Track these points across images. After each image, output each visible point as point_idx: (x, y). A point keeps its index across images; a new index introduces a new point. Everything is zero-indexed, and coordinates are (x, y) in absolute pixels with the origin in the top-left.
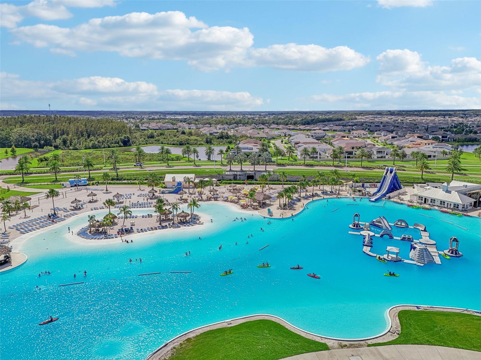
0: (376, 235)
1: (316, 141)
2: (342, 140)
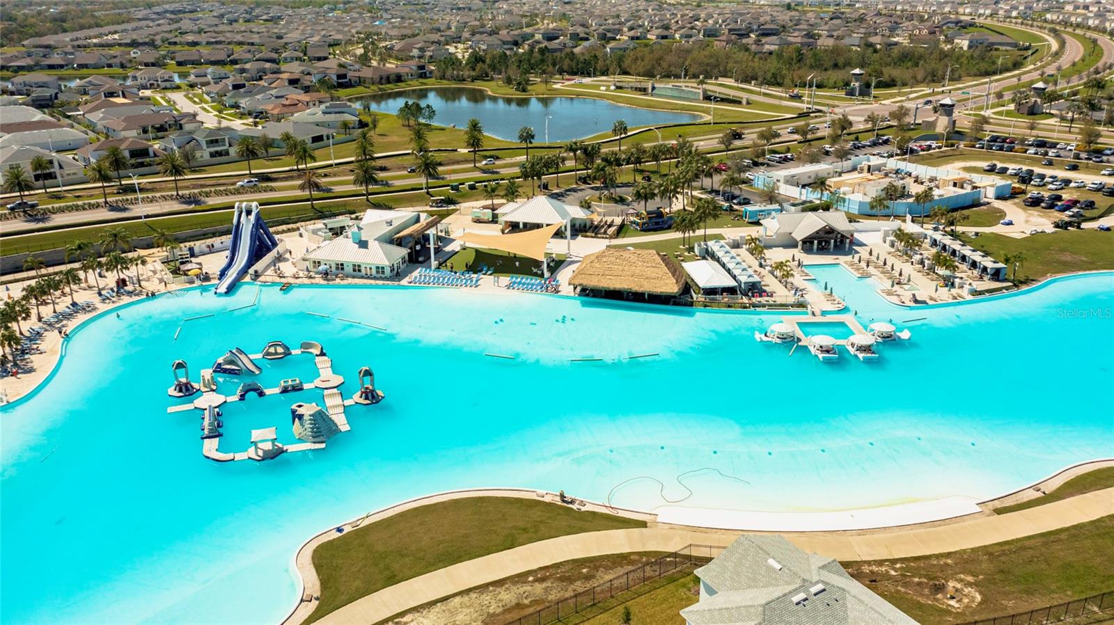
0: (230, 399)
1: (38, 116)
2: (110, 109)
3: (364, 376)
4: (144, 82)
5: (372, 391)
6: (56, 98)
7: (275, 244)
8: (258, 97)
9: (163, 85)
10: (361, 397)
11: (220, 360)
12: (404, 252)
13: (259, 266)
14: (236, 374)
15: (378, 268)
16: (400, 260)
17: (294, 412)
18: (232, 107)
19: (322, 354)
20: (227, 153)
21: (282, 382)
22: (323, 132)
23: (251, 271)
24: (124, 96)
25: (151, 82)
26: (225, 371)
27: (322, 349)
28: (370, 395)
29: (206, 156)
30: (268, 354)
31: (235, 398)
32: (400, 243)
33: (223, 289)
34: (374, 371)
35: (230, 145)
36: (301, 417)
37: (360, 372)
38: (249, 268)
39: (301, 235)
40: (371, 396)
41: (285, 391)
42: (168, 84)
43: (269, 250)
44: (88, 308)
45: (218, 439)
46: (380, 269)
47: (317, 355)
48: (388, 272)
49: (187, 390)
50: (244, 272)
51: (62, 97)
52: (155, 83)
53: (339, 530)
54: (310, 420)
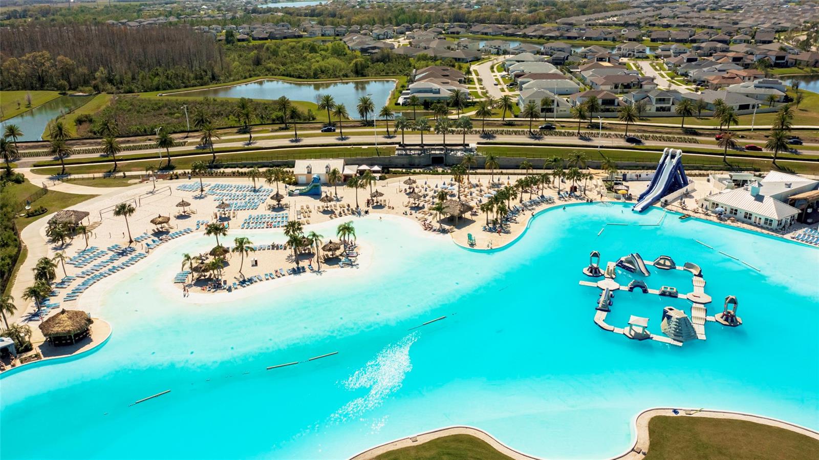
0: (622, 288)
1: (553, 70)
2: (598, 69)
3: (729, 302)
4: (625, 52)
5: (733, 316)
6: (567, 59)
7: (686, 183)
8: (705, 69)
9: (637, 55)
10: (722, 317)
11: (623, 259)
12: (795, 211)
13: (669, 197)
14: (631, 271)
15: (766, 219)
16: (789, 218)
17: (665, 312)
18: (682, 75)
19: (700, 275)
20: (669, 109)
21: (663, 287)
22: (751, 102)
23: (663, 200)
24: (609, 61)
25: (630, 52)
26: (624, 267)
27: (701, 271)
28: (730, 318)
29: (654, 110)
30: (658, 263)
31: (626, 288)
32: (793, 203)
33: (639, 208)
34: (738, 301)
35: (673, 104)
36: (669, 317)
37: (727, 299)
38: (662, 197)
39: (708, 181)
40: (731, 320)
41: (663, 294)
42: (640, 55)
43: (680, 187)
44: (549, 201)
45: (606, 313)
46: (769, 222)
47: (695, 275)
48: (775, 224)
49: (596, 272)
50: (657, 199)
51: (571, 59)
52: (632, 53)
53: (675, 411)
54: (676, 322)
